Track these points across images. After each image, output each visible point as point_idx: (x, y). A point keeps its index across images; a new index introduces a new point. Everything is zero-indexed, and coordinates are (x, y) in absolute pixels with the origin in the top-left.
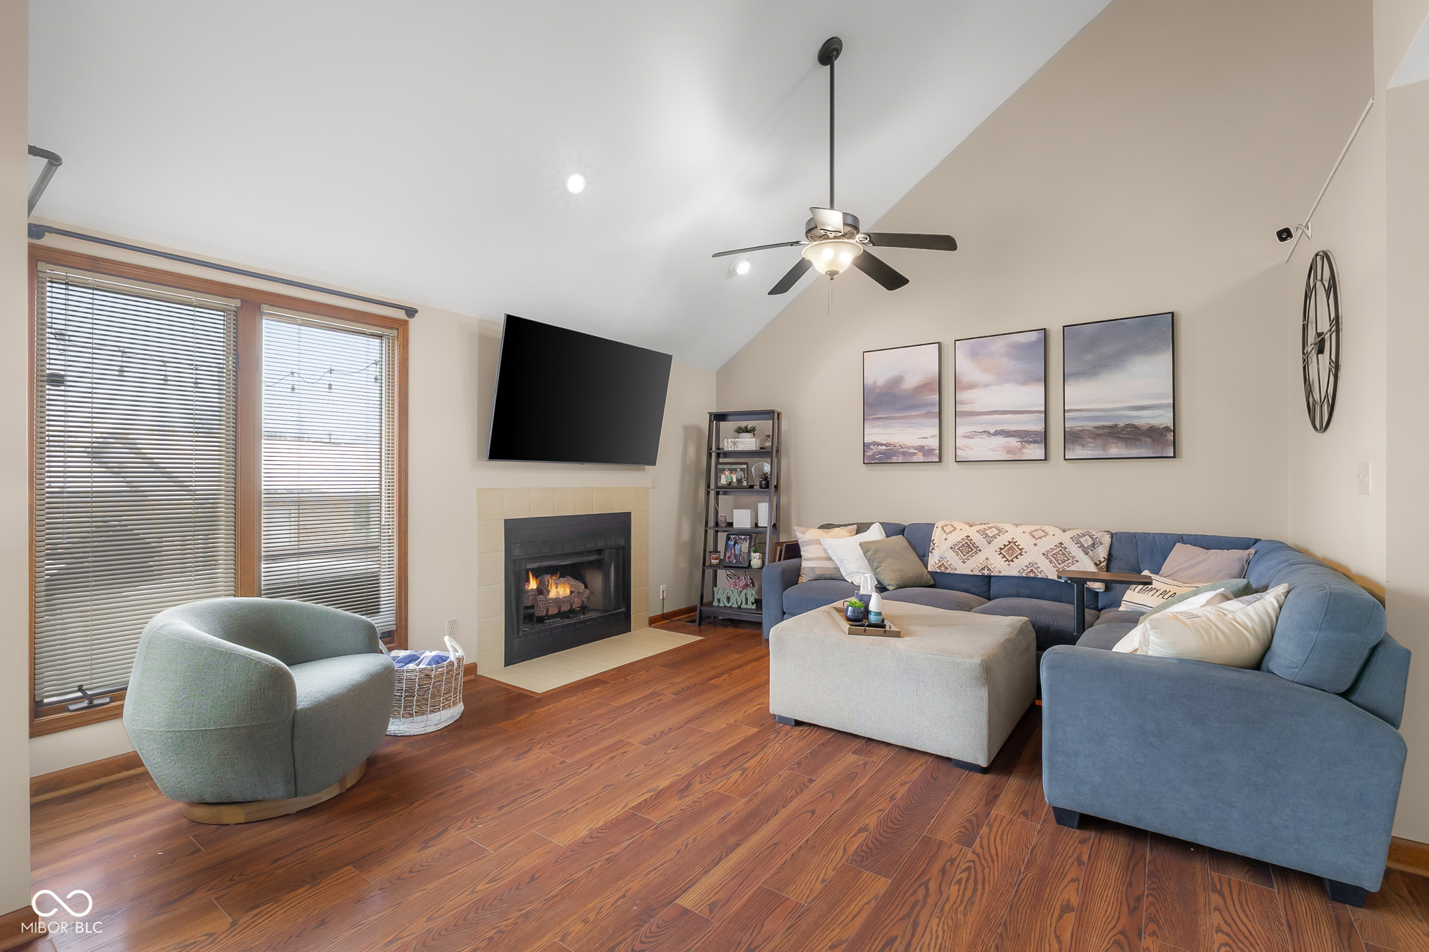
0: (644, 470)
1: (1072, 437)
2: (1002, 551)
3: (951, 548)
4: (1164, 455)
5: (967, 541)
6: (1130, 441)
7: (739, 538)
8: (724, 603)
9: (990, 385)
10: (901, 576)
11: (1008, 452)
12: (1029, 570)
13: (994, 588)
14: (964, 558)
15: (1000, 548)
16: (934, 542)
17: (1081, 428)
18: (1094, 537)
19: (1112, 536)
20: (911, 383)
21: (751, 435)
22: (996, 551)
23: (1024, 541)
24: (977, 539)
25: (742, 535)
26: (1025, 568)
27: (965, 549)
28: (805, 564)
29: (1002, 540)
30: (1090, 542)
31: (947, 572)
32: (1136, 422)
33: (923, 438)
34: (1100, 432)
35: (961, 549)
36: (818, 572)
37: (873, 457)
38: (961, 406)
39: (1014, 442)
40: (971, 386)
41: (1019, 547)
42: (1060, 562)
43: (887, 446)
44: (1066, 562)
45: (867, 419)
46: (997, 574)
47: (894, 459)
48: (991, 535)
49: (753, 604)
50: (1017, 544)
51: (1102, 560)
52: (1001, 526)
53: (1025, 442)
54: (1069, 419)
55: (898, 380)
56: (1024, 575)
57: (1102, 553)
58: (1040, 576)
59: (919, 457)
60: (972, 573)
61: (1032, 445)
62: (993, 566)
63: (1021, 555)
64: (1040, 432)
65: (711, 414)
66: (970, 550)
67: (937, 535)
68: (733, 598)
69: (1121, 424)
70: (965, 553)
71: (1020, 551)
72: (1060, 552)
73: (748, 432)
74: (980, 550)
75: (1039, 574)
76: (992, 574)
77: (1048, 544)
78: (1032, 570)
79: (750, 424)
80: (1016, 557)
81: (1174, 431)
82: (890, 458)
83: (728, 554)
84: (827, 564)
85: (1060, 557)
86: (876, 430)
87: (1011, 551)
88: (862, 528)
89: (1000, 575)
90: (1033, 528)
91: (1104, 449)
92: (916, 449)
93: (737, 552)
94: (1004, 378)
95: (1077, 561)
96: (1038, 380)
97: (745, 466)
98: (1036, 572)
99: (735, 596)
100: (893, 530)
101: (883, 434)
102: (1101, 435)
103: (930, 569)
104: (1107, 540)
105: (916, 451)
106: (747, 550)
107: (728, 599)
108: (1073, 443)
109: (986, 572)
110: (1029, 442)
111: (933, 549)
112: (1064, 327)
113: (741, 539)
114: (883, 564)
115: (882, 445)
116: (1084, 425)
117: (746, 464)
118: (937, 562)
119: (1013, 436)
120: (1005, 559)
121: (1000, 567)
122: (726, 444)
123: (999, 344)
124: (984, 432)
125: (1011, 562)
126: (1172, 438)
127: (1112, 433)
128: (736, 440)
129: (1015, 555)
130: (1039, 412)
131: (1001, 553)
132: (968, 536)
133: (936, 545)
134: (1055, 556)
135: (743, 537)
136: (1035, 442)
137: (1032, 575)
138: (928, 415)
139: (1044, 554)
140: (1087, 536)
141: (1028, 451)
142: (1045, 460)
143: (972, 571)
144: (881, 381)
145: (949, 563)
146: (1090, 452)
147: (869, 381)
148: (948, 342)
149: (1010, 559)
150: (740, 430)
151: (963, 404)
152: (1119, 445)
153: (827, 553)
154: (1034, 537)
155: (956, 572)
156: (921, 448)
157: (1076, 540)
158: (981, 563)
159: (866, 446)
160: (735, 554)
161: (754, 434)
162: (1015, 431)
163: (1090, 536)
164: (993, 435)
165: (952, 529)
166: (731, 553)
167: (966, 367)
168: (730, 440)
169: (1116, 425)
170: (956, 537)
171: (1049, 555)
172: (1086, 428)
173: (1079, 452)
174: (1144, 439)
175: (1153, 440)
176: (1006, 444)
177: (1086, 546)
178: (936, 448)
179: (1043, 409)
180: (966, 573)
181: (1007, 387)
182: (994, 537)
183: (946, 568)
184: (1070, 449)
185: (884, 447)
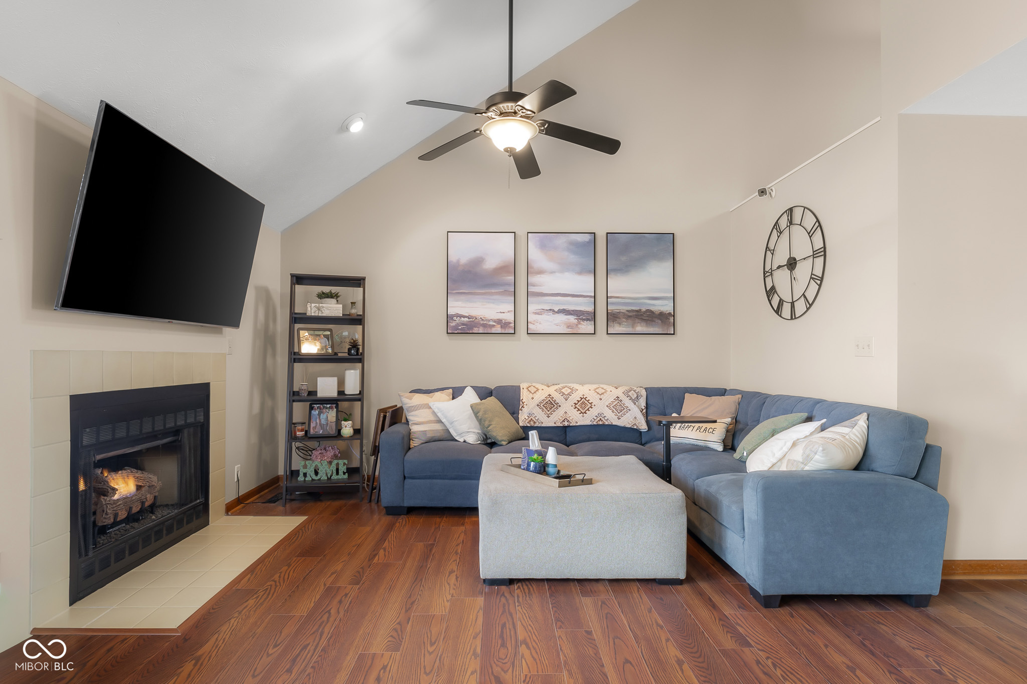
0: (221, 332)
1: (612, 317)
2: (577, 406)
3: (538, 405)
4: (669, 333)
5: (549, 399)
6: (649, 322)
7: (324, 407)
8: (311, 475)
9: (555, 272)
10: (509, 432)
11: (568, 327)
12: (598, 419)
13: (570, 436)
14: (548, 413)
15: (575, 403)
16: (523, 401)
17: (618, 311)
18: (637, 391)
19: (646, 389)
20: (490, 264)
21: (334, 301)
22: (572, 406)
23: (592, 397)
24: (558, 397)
25: (327, 404)
26: (595, 418)
27: (549, 406)
28: (414, 428)
29: (575, 397)
30: (635, 396)
31: (535, 426)
32: (652, 308)
33: (501, 312)
34: (630, 314)
35: (545, 405)
36: (429, 435)
37: (456, 328)
38: (532, 287)
39: (572, 319)
40: (540, 272)
41: (589, 401)
42: (619, 411)
43: (469, 318)
44: (623, 411)
45: (451, 293)
46: (574, 425)
47: (476, 330)
48: (566, 394)
49: (344, 473)
50: (587, 399)
51: (643, 408)
52: (572, 385)
53: (581, 319)
54: (610, 303)
55: (479, 261)
56: (595, 423)
57: (643, 402)
58: (607, 423)
59: (498, 329)
60: (555, 425)
61: (585, 322)
62: (571, 418)
63: (592, 408)
64: (591, 312)
65: (292, 276)
66: (552, 406)
67: (525, 395)
68: (322, 471)
69: (644, 309)
70: (549, 409)
71: (590, 405)
72: (618, 404)
73: (332, 297)
74: (560, 406)
75: (606, 422)
76: (571, 425)
77: (609, 398)
78: (600, 419)
79: (334, 289)
80: (588, 410)
81: (674, 316)
82: (472, 329)
83: (312, 425)
84: (438, 427)
85: (619, 408)
86: (459, 304)
87: (583, 405)
88: (457, 393)
89: (577, 425)
90: (596, 386)
91: (633, 327)
92: (495, 322)
93: (323, 422)
94: (565, 267)
95: (630, 410)
96: (590, 272)
97: (329, 333)
98: (604, 420)
99: (324, 468)
100: (484, 393)
101: (463, 307)
102: (631, 316)
103: (521, 424)
104: (644, 393)
105: (494, 324)
106: (334, 419)
107: (316, 473)
108: (613, 321)
109: (566, 424)
110: (584, 320)
111: (523, 407)
112: (607, 233)
113: (327, 408)
114: (493, 423)
115: (464, 317)
116: (620, 308)
117: (330, 330)
118: (527, 418)
119: (572, 314)
120: (579, 412)
121: (578, 419)
122: (309, 309)
123: (562, 240)
124: (550, 310)
125: (584, 414)
126: (673, 320)
127: (638, 315)
128: (321, 305)
129: (587, 408)
130: (590, 297)
131: (576, 407)
132: (550, 395)
133: (525, 403)
134: (615, 407)
135: (328, 406)
136: (588, 320)
137: (601, 423)
138: (506, 293)
139: (607, 406)
140: (632, 391)
141: (583, 326)
142: (594, 334)
143: (555, 423)
144: (464, 260)
145: (537, 418)
146: (624, 329)
147: (453, 258)
148: (521, 233)
149: (583, 411)
150: (322, 296)
151: (534, 286)
152: (642, 324)
153: (437, 416)
154: (598, 393)
155: (543, 425)
156: (499, 322)
157: (626, 393)
158: (561, 417)
159: (449, 318)
160: (320, 424)
161: (337, 301)
162: (573, 311)
163: (634, 391)
164: (557, 312)
165: (536, 389)
166: (316, 423)
167: (536, 255)
168: (313, 305)
169: (640, 310)
170: (541, 396)
171: (611, 407)
172: (622, 311)
173: (616, 328)
174: (657, 321)
175: (662, 322)
176: (566, 320)
177: (633, 398)
178: (512, 322)
179: (593, 295)
180: (550, 425)
181: (567, 275)
182: (569, 394)
183: (535, 423)
184: (611, 326)
185: (466, 319)
